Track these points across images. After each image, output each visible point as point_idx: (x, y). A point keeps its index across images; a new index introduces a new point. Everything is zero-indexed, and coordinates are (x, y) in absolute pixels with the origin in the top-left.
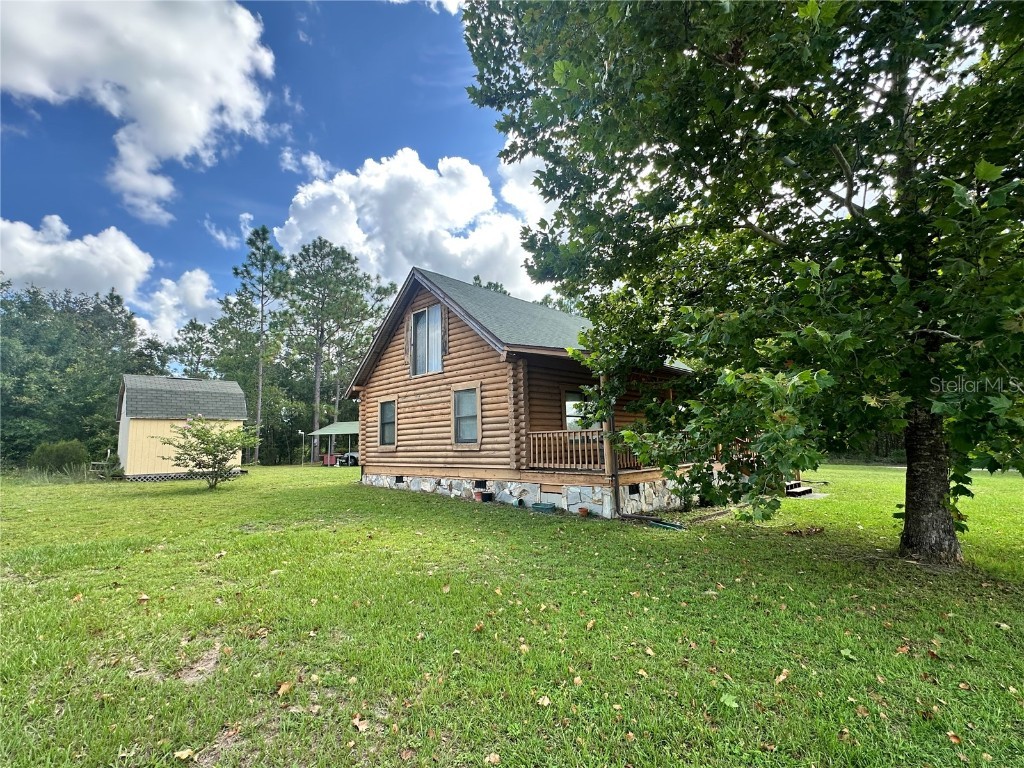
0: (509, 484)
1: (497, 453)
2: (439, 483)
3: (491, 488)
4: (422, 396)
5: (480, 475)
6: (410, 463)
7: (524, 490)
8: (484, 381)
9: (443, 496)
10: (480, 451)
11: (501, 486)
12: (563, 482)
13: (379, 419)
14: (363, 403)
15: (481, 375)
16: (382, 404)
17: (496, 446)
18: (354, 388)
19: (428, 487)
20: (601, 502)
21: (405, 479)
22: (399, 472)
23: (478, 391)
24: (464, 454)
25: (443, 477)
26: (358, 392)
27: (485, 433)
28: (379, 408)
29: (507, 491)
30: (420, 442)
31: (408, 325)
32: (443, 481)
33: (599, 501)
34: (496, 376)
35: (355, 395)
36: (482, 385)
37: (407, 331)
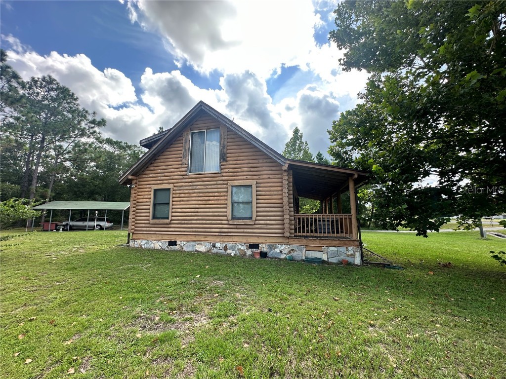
0: (279, 246)
1: (269, 227)
2: (214, 246)
3: (264, 248)
4: (198, 187)
5: (254, 240)
6: (184, 232)
7: (292, 250)
8: (259, 181)
9: (218, 255)
10: (255, 224)
11: (272, 247)
12: (323, 244)
13: (152, 200)
14: (135, 188)
15: (257, 177)
16: (156, 190)
17: (268, 222)
18: (130, 177)
19: (202, 248)
20: (353, 256)
21: (178, 243)
22: (173, 239)
23: (254, 187)
24: (238, 227)
25: (218, 242)
26: (131, 180)
27: (259, 214)
28: (152, 193)
29: (277, 250)
30: (196, 218)
31: (186, 139)
32: (218, 245)
33: (351, 255)
34: (269, 178)
35: (129, 181)
36: (257, 183)
37: (186, 142)
